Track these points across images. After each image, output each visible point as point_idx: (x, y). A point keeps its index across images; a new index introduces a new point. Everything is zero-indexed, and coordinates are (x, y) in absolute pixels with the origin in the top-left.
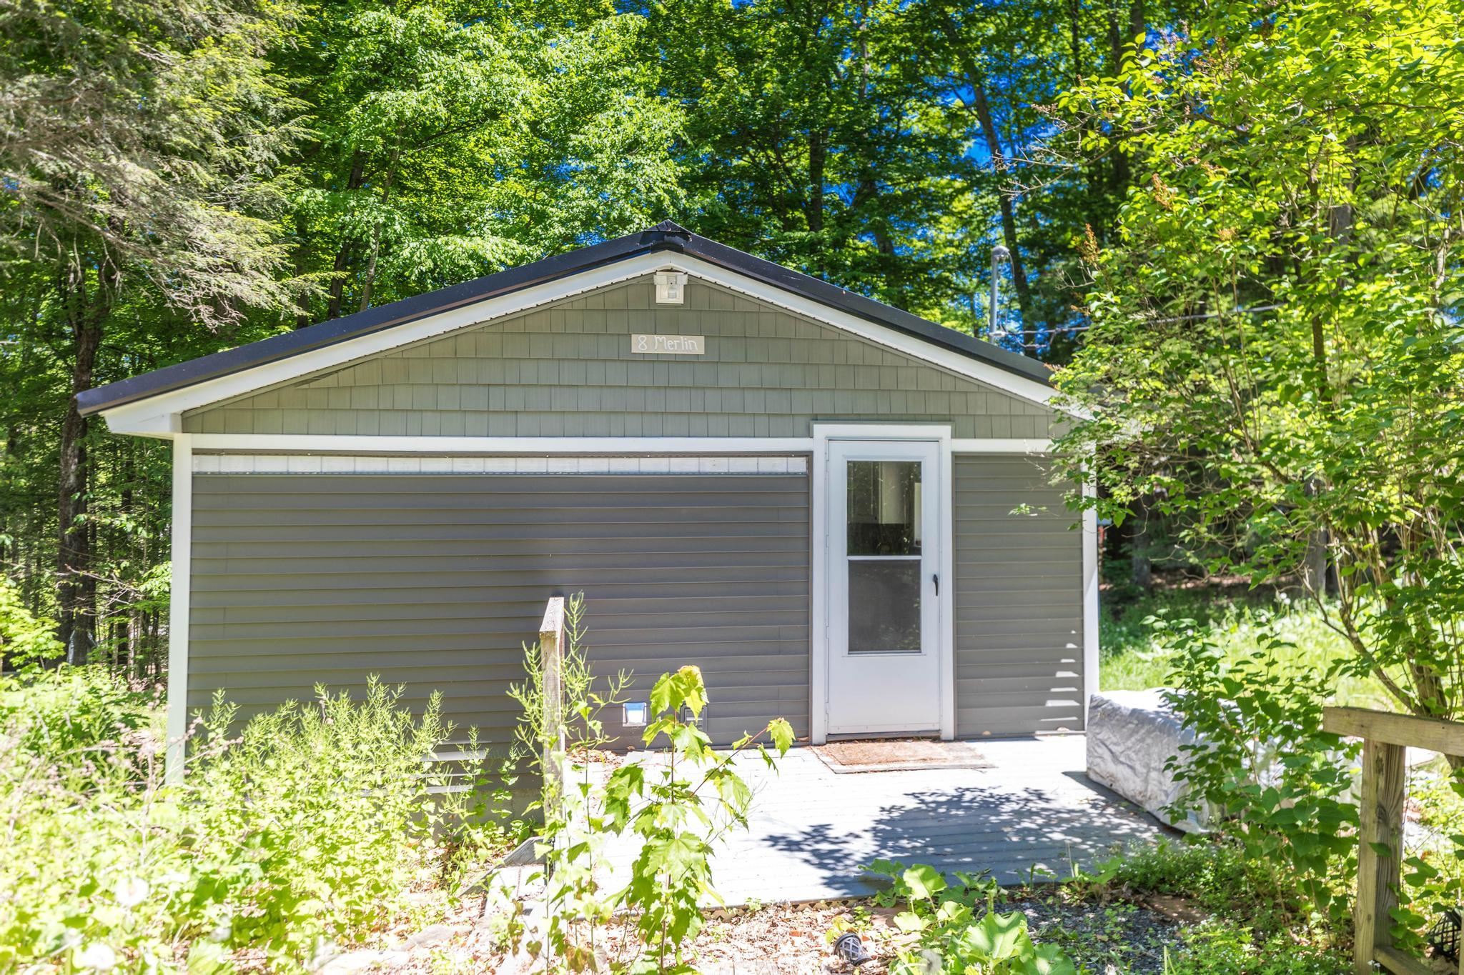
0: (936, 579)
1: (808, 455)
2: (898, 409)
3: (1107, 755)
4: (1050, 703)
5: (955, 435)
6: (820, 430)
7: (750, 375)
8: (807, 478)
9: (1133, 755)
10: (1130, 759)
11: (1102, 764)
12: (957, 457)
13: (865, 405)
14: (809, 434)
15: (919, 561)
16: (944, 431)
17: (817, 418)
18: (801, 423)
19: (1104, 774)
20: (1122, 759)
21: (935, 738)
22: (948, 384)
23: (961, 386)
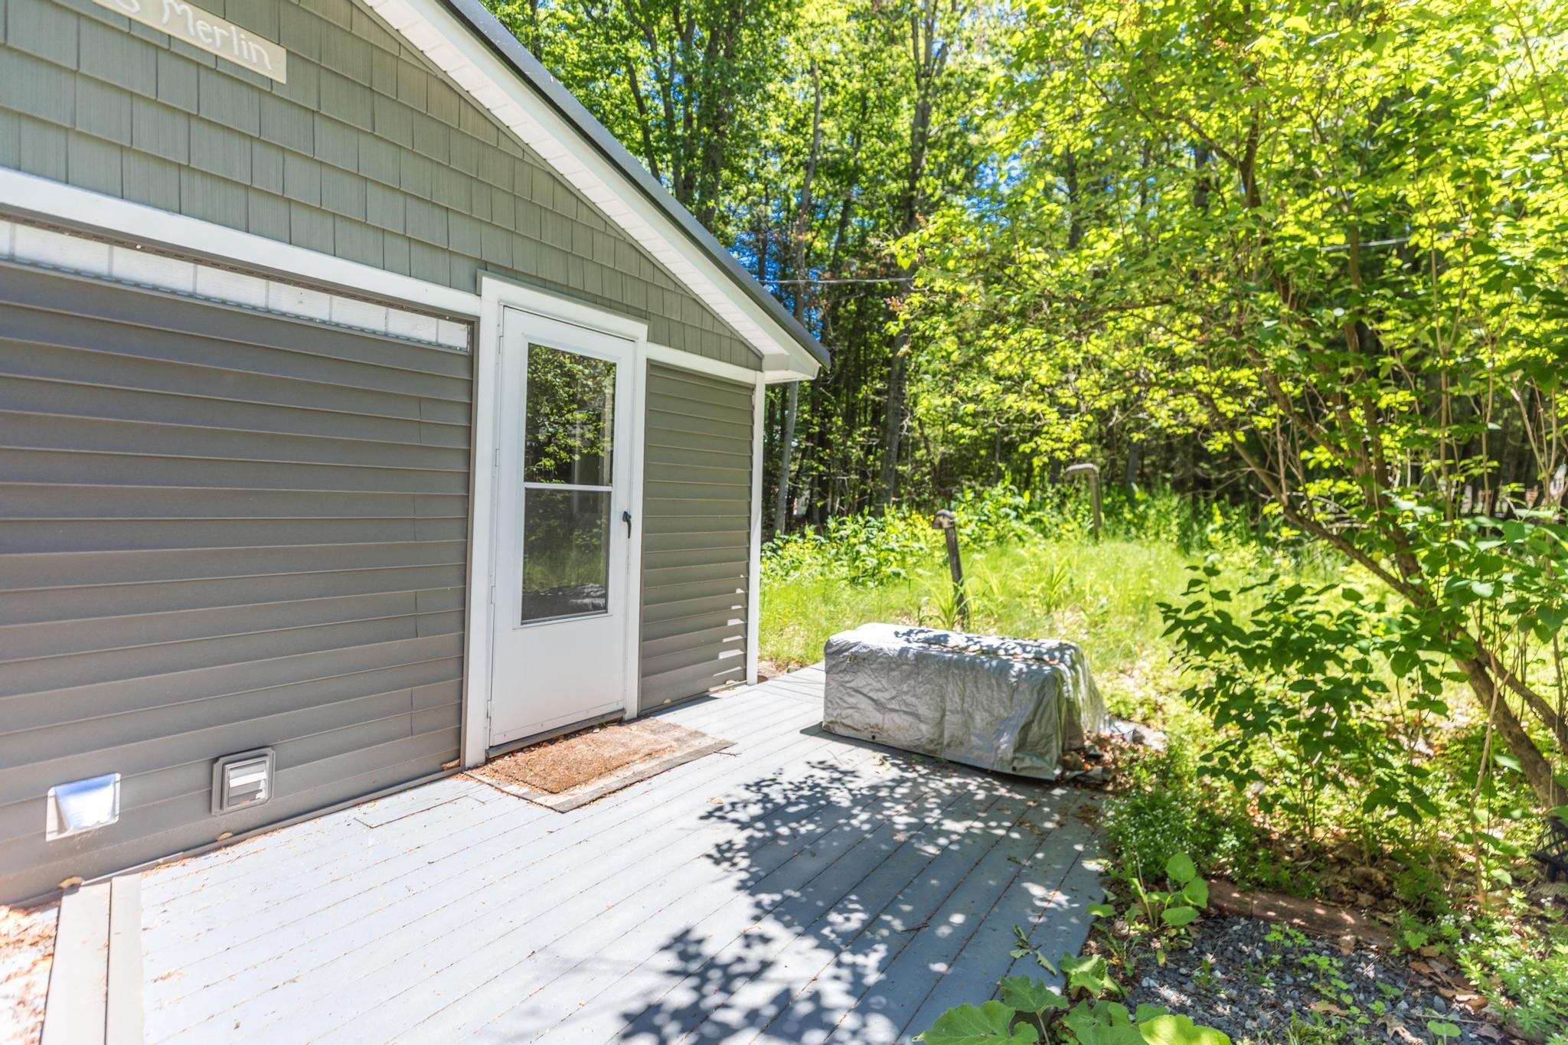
0: (627, 517)
1: (472, 323)
2: (592, 288)
3: (865, 704)
4: (722, 656)
5: (653, 338)
6: (491, 285)
7: (380, 161)
8: (471, 358)
9: (909, 699)
10: (907, 705)
11: (856, 715)
12: (653, 366)
13: (553, 269)
14: (476, 289)
15: (609, 493)
16: (640, 329)
17: (486, 266)
18: (463, 269)
19: (859, 726)
20: (893, 705)
21: (618, 720)
22: (647, 273)
23: (661, 281)
